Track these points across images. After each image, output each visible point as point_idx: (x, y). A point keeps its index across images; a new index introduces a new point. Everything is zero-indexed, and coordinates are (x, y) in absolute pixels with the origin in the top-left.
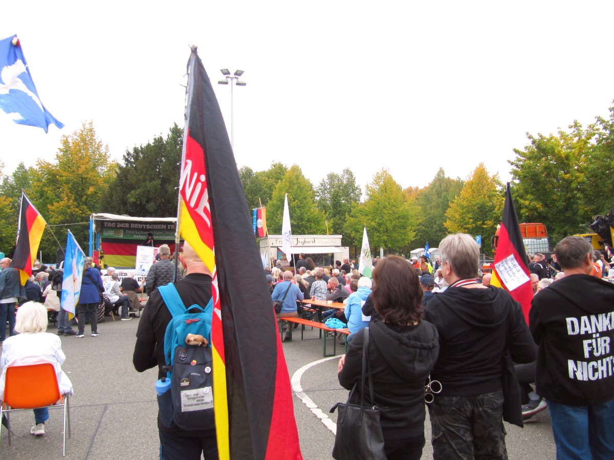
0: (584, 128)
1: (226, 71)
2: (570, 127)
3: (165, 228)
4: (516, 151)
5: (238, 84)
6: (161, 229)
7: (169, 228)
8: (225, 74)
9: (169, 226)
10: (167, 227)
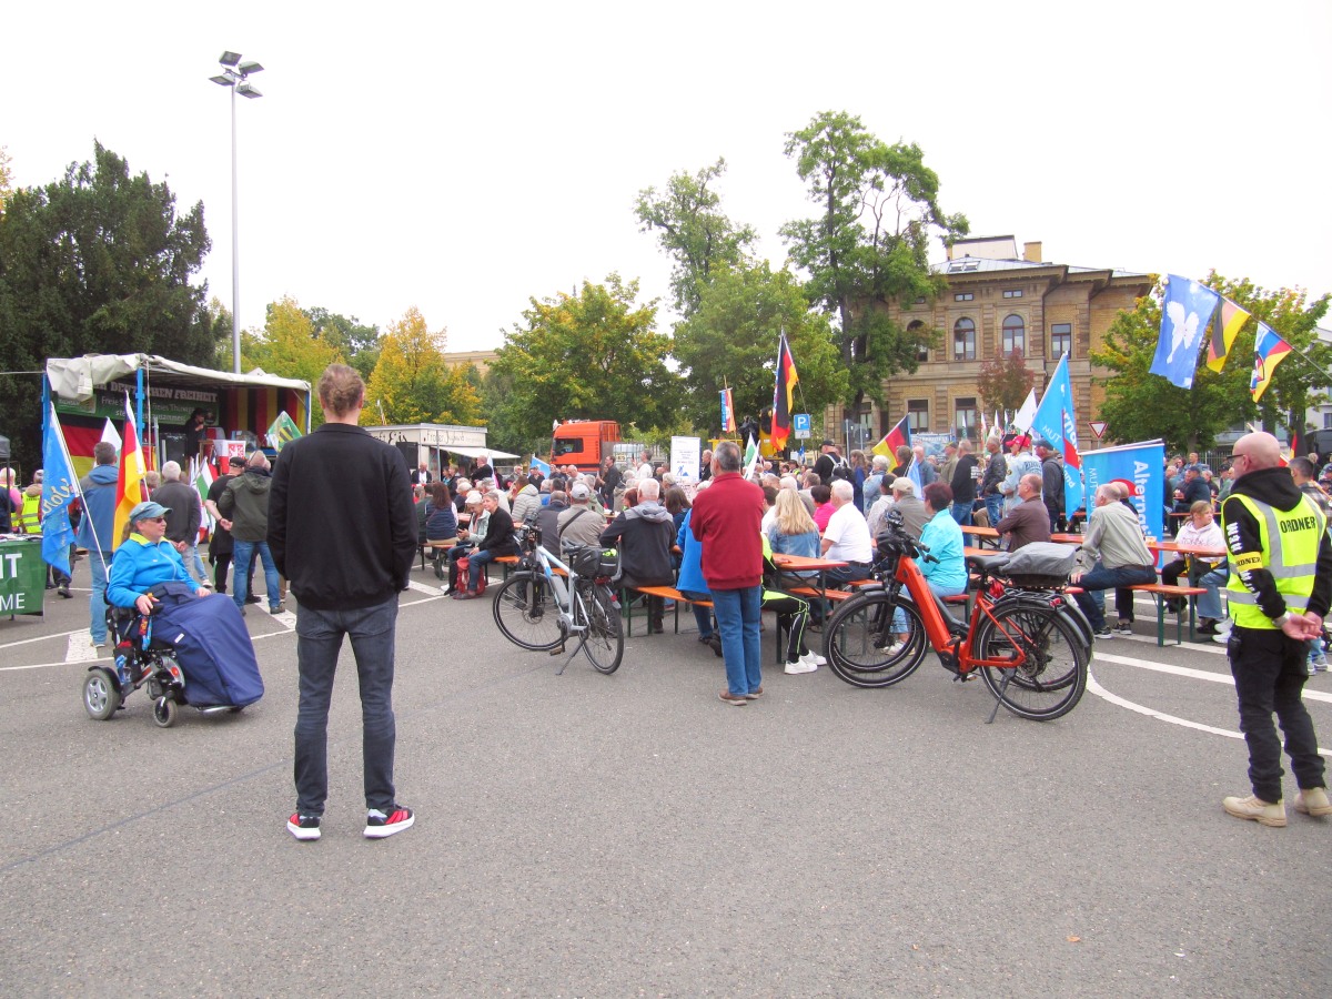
0: (624, 284)
1: (229, 58)
2: (608, 280)
3: (170, 396)
4: (534, 303)
5: (247, 92)
6: (162, 399)
7: (176, 397)
8: (224, 60)
9: (177, 391)
10: (173, 394)
